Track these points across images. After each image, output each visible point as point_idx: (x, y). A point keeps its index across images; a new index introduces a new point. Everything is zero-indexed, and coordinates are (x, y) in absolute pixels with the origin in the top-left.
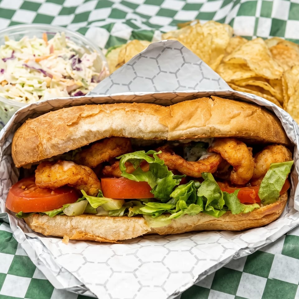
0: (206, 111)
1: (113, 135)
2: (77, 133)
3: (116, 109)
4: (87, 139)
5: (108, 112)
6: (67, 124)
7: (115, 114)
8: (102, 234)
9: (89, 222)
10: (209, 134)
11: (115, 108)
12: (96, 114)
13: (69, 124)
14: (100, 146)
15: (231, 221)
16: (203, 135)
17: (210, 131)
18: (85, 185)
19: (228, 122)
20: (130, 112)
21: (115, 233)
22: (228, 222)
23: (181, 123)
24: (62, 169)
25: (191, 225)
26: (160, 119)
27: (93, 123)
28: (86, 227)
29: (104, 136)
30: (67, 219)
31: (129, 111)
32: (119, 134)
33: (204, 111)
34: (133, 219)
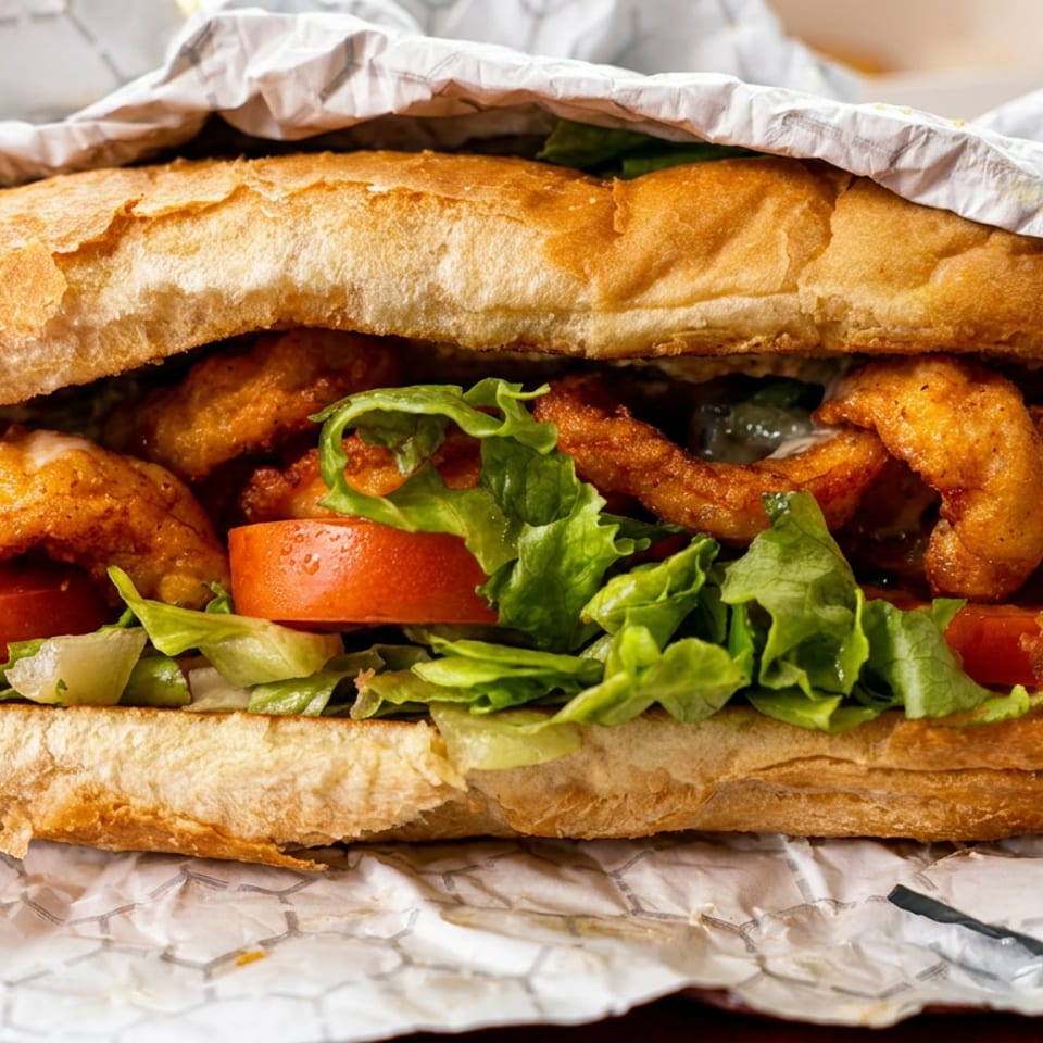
0: (803, 213)
1: (296, 319)
2: (106, 297)
3: (321, 185)
4: (152, 335)
5: (276, 195)
6: (53, 248)
7: (315, 208)
8: (205, 804)
9: (138, 739)
10: (811, 335)
11: (313, 179)
12: (213, 208)
13: (62, 250)
14: (230, 369)
15: (908, 772)
16: (779, 334)
17: (817, 319)
18: (137, 551)
19: (921, 274)
20: (393, 202)
21: (274, 797)
22: (888, 771)
23: (664, 271)
24: (20, 461)
25: (689, 781)
26: (552, 241)
27: (191, 250)
28: (120, 761)
29: (244, 323)
30: (26, 719)
31: (384, 197)
32: (328, 314)
33: (797, 211)
34: (378, 729)
